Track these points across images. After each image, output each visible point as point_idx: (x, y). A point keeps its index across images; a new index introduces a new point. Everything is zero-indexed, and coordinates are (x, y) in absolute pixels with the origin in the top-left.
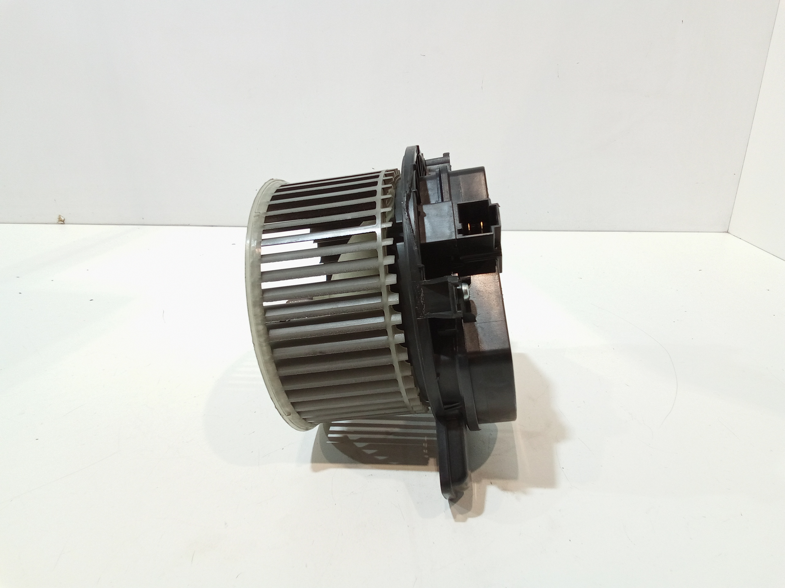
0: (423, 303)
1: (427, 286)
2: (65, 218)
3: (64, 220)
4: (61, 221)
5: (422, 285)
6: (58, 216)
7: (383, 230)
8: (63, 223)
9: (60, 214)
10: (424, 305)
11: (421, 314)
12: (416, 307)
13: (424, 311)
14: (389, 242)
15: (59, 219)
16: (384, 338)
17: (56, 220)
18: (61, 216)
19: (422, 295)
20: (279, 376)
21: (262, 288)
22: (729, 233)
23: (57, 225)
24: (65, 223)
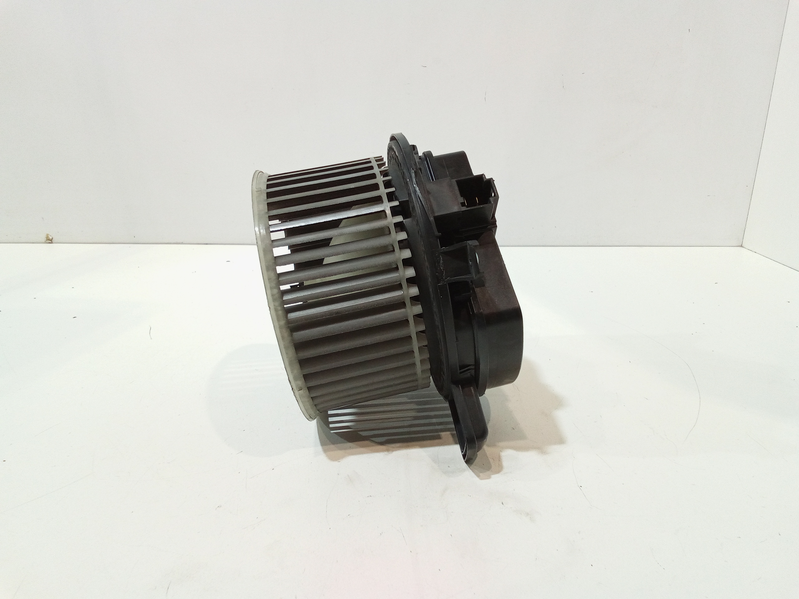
0: (443, 269)
1: (445, 253)
2: (53, 237)
3: (52, 239)
4: (49, 240)
5: (442, 253)
6: (46, 234)
7: (392, 208)
8: (51, 242)
9: (48, 233)
10: (444, 271)
11: (442, 280)
12: (437, 274)
13: (444, 277)
14: (399, 219)
15: (47, 238)
16: (403, 310)
17: (44, 239)
18: (48, 235)
19: (441, 262)
20: (299, 360)
21: (278, 273)
23: (44, 244)
24: (53, 242)
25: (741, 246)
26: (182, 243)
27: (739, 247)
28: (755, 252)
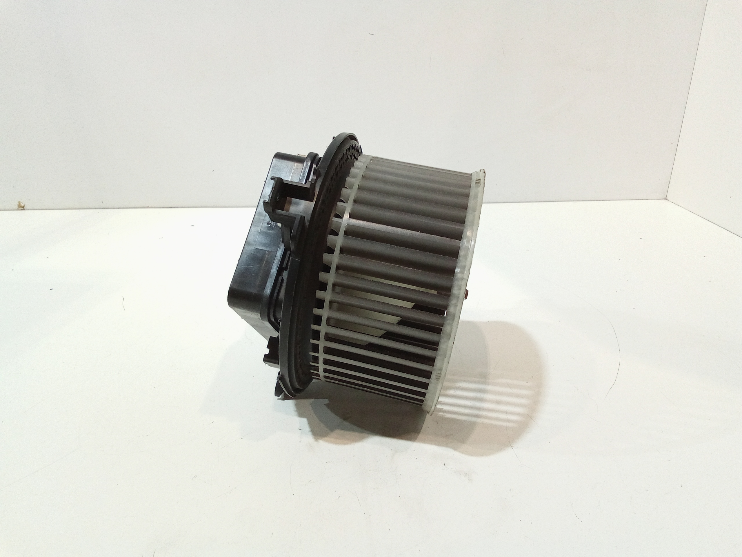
2: (25, 204)
3: (24, 206)
6: (18, 202)
8: (23, 209)
9: (19, 201)
15: (19, 205)
17: (16, 207)
18: (20, 202)
22: (667, 200)
23: (17, 211)
24: (25, 209)
25: (666, 199)
26: (148, 207)
27: (663, 200)
28: (678, 205)
